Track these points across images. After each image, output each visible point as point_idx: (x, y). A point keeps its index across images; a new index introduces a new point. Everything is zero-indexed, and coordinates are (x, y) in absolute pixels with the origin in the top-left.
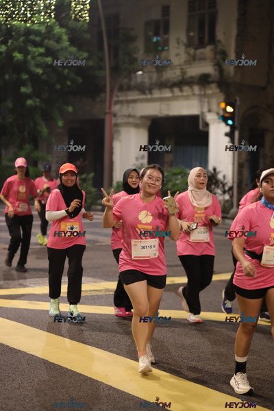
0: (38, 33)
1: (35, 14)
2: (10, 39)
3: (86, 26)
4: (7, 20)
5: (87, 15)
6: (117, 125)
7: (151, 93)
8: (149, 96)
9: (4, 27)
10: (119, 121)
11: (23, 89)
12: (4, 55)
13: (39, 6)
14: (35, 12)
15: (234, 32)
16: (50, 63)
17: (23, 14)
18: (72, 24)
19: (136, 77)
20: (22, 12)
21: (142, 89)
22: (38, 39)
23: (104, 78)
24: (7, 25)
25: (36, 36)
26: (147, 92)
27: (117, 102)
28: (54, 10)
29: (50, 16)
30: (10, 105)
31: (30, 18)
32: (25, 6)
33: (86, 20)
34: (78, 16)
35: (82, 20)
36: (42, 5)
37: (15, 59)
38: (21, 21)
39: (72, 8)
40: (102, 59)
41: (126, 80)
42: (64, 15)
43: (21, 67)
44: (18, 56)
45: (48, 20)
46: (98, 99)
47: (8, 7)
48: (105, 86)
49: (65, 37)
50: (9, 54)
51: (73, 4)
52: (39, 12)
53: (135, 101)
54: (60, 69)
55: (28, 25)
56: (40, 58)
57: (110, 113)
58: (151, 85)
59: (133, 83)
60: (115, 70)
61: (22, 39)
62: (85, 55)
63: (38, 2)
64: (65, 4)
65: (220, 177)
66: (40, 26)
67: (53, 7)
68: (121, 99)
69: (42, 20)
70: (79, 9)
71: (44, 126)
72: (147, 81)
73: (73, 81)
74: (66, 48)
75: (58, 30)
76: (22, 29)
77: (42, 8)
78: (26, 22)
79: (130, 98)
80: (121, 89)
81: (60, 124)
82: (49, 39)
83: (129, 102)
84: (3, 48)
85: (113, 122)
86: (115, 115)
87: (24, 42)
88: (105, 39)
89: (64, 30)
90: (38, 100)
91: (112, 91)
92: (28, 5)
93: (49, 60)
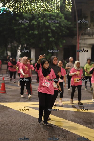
0: (54, 16)
1: (53, 9)
2: (44, 18)
3: (70, 13)
4: (43, 12)
5: (71, 9)
6: (80, 47)
7: (92, 36)
8: (92, 37)
9: (42, 14)
10: (81, 45)
11: (49, 35)
12: (42, 23)
13: (54, 6)
14: (53, 8)
16: (58, 26)
17: (49, 9)
18: (65, 12)
19: (87, 30)
20: (49, 8)
21: (89, 35)
22: (54, 18)
23: (76, 31)
24: (44, 13)
25: (53, 17)
26: (91, 36)
27: (81, 39)
28: (60, 8)
29: (58, 10)
30: (44, 40)
31: (51, 10)
32: (50, 6)
33: (70, 11)
34: (68, 10)
35: (69, 11)
36: (56, 6)
37: (46, 25)
38: (48, 12)
39: (66, 7)
40: (75, 24)
41: (84, 32)
42: (63, 9)
43: (48, 27)
44: (47, 23)
45: (58, 11)
46: (74, 38)
47: (44, 7)
48: (77, 34)
49: (63, 17)
50: (44, 23)
51: (66, 6)
52: (54, 8)
53: (87, 39)
54: (61, 28)
55: (51, 13)
56: (54, 24)
57: (78, 43)
58: (93, 33)
59: (86, 32)
60: (80, 28)
61: (48, 18)
62: (70, 23)
63: (54, 5)
64: (63, 6)
66: (55, 13)
67: (59, 7)
68: (82, 38)
69: (55, 11)
70: (68, 7)
71: (55, 47)
72: (91, 32)
73: (66, 32)
74: (63, 21)
75: (61, 14)
76: (49, 14)
77: (55, 7)
78: (50, 12)
79: (85, 38)
80: (82, 35)
81: (61, 46)
82: (58, 18)
83: (85, 39)
84: (42, 21)
85: (79, 46)
86: (80, 44)
87: (49, 19)
88: (77, 17)
89: (63, 15)
90: (54, 38)
91: (79, 35)
92: (51, 6)
93: (58, 25)
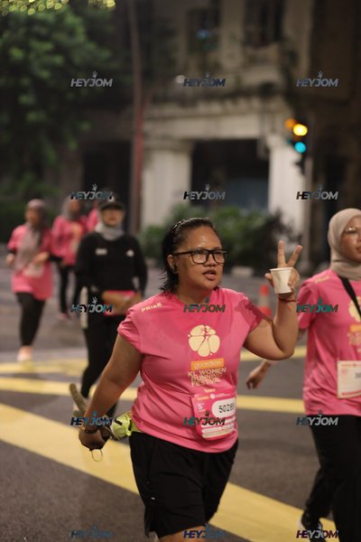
0: (43, 23)
2: (6, 30)
6: (148, 149)
7: (194, 106)
10: (153, 143)
11: (24, 99)
15: (307, 25)
16: (59, 64)
18: (90, 12)
22: (43, 31)
25: (41, 26)
27: (150, 119)
30: (5, 119)
40: (128, 60)
41: (161, 90)
43: (21, 69)
44: (17, 54)
46: (124, 115)
49: (81, 30)
50: (4, 52)
53: (172, 118)
56: (46, 57)
58: (195, 95)
59: (170, 93)
60: (148, 75)
61: (22, 31)
62: (106, 54)
65: (285, 220)
72: (189, 90)
74: (82, 45)
75: (71, 19)
79: (167, 113)
81: (73, 145)
82: (59, 31)
83: (165, 119)
88: (134, 33)
89: (79, 20)
90: (43, 113)
93: (58, 60)
